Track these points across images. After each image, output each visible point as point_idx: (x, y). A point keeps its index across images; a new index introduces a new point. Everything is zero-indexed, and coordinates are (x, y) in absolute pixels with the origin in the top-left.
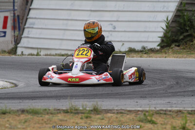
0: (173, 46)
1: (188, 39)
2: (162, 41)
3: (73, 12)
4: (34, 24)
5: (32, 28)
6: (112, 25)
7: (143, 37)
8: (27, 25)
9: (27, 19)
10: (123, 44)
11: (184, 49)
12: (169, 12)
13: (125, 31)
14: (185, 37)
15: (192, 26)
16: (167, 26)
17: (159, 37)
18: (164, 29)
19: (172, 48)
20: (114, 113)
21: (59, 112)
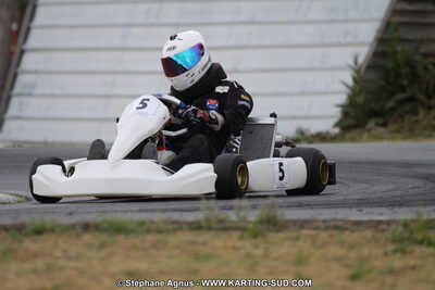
0: (371, 124)
1: (407, 107)
2: (345, 114)
3: (128, 55)
5: (29, 95)
7: (297, 106)
8: (17, 89)
9: (15, 75)
11: (398, 131)
12: (360, 44)
14: (400, 103)
15: (414, 77)
16: (355, 80)
17: (338, 106)
18: (347, 86)
19: (369, 131)
20: (317, 228)
21: (177, 227)
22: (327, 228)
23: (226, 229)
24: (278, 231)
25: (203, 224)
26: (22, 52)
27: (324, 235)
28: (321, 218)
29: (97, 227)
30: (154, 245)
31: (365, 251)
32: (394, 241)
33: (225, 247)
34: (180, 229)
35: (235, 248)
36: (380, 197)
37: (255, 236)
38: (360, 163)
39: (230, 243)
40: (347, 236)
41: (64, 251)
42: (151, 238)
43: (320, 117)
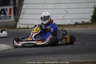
2: (93, 18)
4: (25, 12)
5: (24, 14)
6: (66, 10)
7: (82, 16)
8: (22, 12)
9: (21, 9)
10: (72, 21)
13: (73, 14)
18: (93, 12)
26: (23, 4)
43: (87, 19)
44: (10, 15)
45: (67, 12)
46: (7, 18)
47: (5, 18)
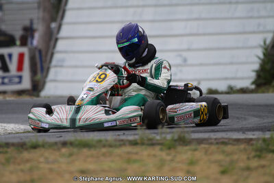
2: (259, 76)
5: (61, 66)
7: (229, 71)
8: (54, 62)
10: (199, 83)
13: (201, 65)
16: (264, 54)
17: (254, 71)
18: (259, 58)
20: (211, 144)
21: (123, 143)
22: (217, 143)
23: (153, 145)
24: (186, 145)
25: (139, 141)
26: (57, 40)
27: (213, 148)
28: (215, 137)
29: (71, 144)
30: (104, 155)
31: (236, 157)
32: (256, 150)
33: (149, 155)
34: (124, 145)
35: (154, 156)
36: (265, 126)
37: (169, 148)
38: (259, 106)
39: (153, 152)
40: (229, 148)
41: (46, 158)
42: (104, 150)
43: (242, 78)
44: (19, 74)
45: (185, 60)
46: (11, 82)
47: (6, 80)
